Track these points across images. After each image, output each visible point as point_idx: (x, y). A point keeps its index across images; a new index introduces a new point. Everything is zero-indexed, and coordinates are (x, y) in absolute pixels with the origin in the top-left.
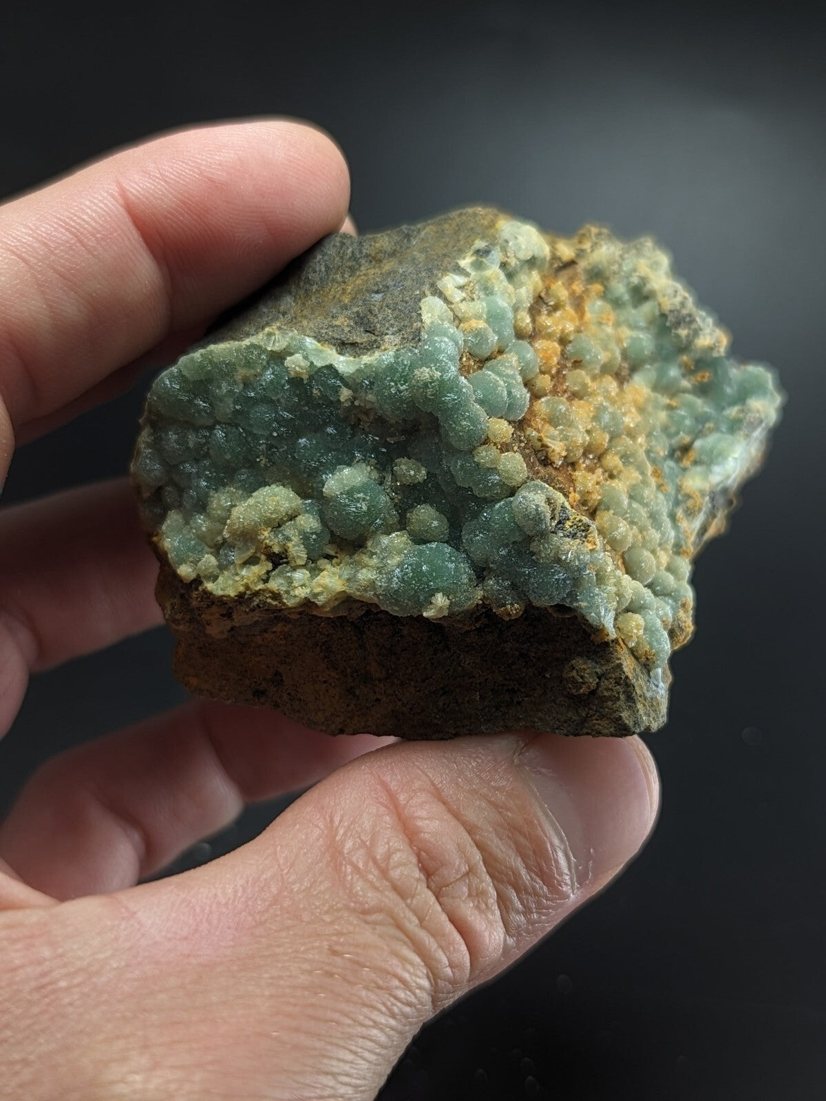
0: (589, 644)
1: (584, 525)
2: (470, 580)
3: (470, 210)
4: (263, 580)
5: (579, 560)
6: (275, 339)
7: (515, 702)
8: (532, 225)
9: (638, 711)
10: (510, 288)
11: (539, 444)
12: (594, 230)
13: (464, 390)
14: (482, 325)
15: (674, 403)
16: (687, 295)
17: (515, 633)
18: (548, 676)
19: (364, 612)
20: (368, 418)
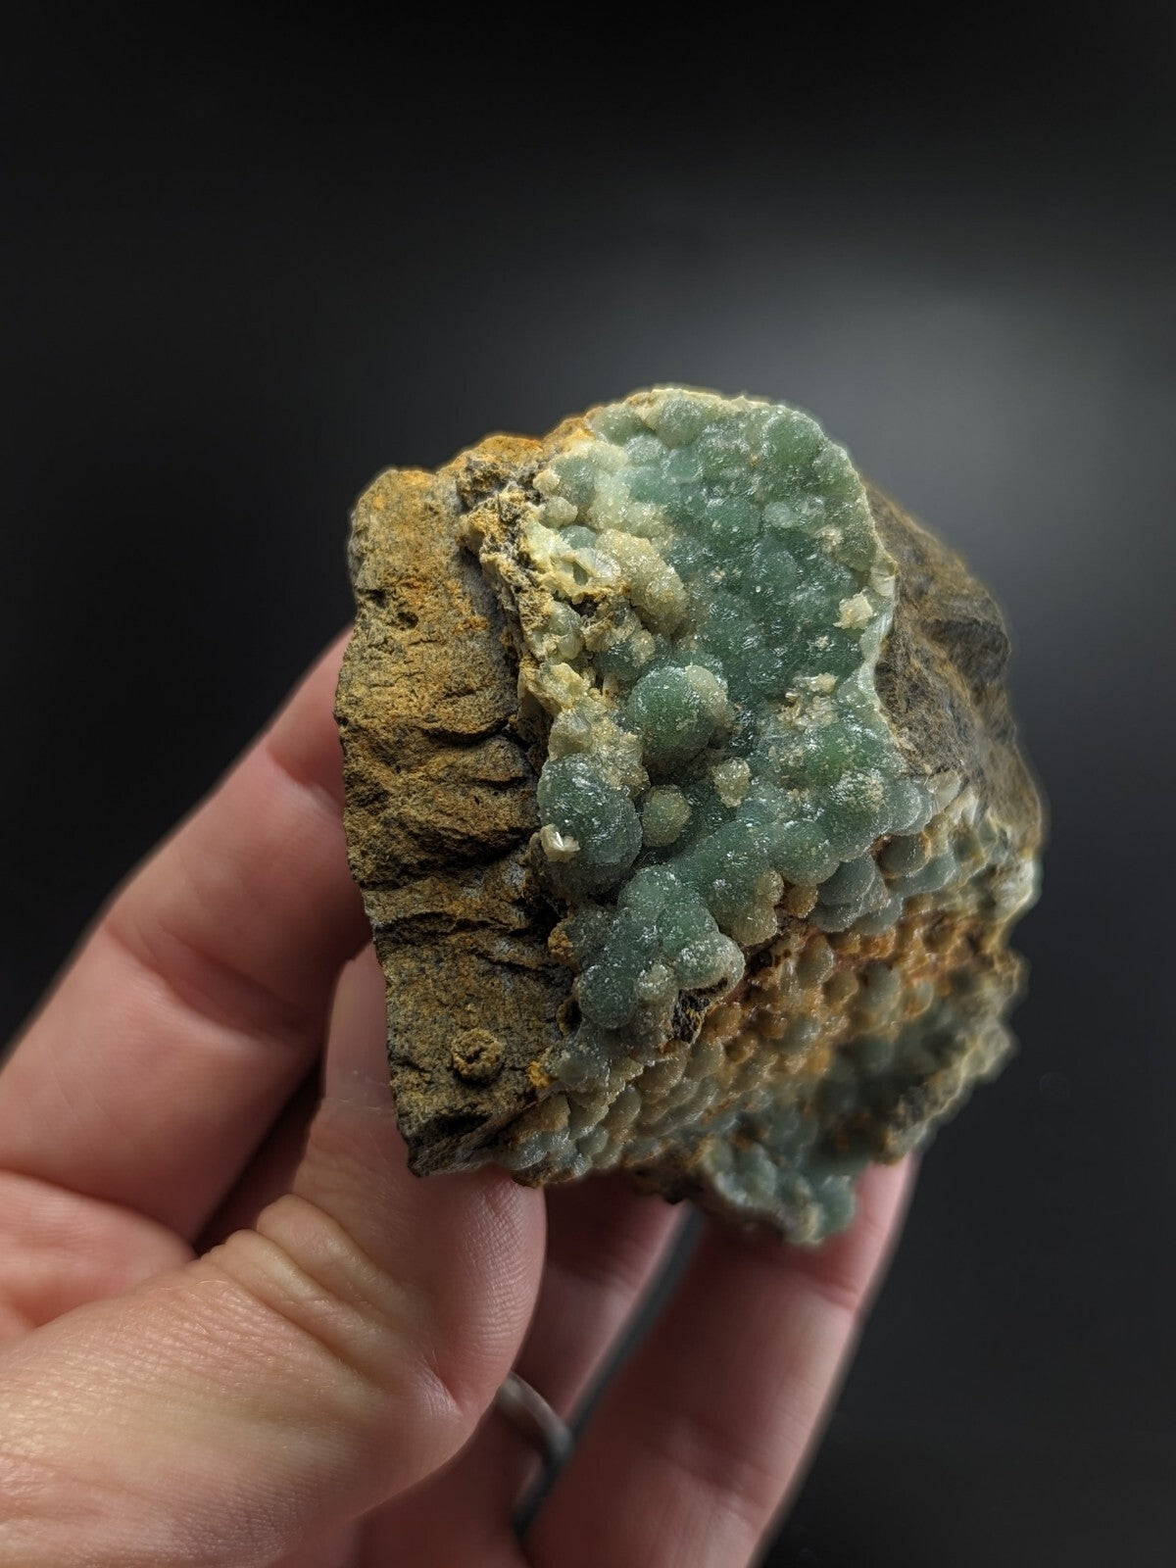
0: (524, 1060)
1: (691, 1035)
2: (599, 887)
3: (1039, 813)
4: (557, 592)
5: (646, 1035)
6: (886, 576)
7: (423, 965)
8: (1034, 894)
9: (438, 1141)
10: (964, 882)
11: (780, 952)
12: (1016, 972)
13: (857, 846)
14: (929, 854)
15: (806, 1110)
16: (946, 1106)
17: (523, 954)
18: (469, 1007)
19: (524, 738)
20: (797, 717)
